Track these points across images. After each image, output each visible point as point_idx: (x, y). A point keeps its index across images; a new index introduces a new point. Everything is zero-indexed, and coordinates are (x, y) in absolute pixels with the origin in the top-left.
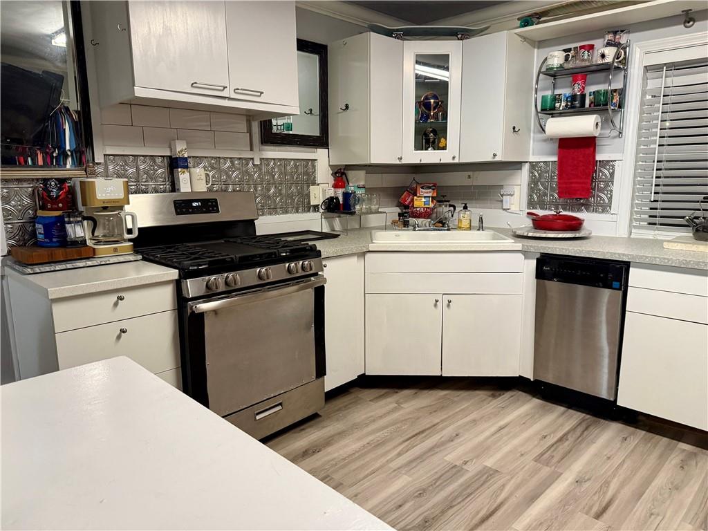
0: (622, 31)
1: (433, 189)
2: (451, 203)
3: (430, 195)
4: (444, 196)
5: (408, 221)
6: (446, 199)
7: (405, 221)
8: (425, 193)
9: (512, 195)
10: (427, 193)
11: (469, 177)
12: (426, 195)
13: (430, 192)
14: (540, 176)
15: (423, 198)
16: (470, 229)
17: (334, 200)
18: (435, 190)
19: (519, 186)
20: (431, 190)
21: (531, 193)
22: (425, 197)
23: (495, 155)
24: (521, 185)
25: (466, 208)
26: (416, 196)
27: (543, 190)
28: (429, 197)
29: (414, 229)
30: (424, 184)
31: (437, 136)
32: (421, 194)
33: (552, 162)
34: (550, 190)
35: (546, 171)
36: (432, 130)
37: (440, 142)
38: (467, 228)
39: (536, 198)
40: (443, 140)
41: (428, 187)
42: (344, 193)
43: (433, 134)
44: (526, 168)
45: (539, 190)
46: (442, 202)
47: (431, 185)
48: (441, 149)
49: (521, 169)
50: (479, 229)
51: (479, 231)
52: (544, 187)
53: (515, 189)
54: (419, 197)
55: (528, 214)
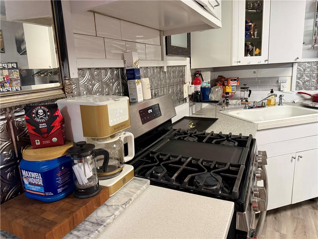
1: (237, 81)
2: (249, 89)
3: (236, 84)
4: (245, 85)
6: (246, 86)
7: (227, 102)
9: (285, 82)
10: (234, 83)
11: (255, 72)
12: (233, 85)
13: (236, 83)
14: (305, 70)
15: (231, 87)
16: (275, 105)
17: (199, 93)
18: (238, 81)
19: (291, 77)
20: (236, 81)
21: (298, 81)
22: (232, 86)
23: (298, 58)
24: (292, 77)
25: (272, 92)
26: (227, 86)
27: (306, 78)
28: (234, 86)
29: (245, 108)
30: (232, 78)
31: (254, 47)
32: (231, 84)
33: (313, 62)
34: (312, 78)
35: (309, 67)
36: (250, 44)
37: (256, 51)
38: (273, 104)
39: (301, 83)
40: (257, 49)
41: (235, 80)
42: (201, 88)
43: (251, 46)
44: (296, 66)
45: (304, 79)
46: (244, 88)
47: (236, 78)
48: (256, 55)
49: (292, 67)
50: (279, 105)
51: (279, 106)
52: (307, 77)
53: (287, 79)
54: (229, 86)
55: (299, 93)
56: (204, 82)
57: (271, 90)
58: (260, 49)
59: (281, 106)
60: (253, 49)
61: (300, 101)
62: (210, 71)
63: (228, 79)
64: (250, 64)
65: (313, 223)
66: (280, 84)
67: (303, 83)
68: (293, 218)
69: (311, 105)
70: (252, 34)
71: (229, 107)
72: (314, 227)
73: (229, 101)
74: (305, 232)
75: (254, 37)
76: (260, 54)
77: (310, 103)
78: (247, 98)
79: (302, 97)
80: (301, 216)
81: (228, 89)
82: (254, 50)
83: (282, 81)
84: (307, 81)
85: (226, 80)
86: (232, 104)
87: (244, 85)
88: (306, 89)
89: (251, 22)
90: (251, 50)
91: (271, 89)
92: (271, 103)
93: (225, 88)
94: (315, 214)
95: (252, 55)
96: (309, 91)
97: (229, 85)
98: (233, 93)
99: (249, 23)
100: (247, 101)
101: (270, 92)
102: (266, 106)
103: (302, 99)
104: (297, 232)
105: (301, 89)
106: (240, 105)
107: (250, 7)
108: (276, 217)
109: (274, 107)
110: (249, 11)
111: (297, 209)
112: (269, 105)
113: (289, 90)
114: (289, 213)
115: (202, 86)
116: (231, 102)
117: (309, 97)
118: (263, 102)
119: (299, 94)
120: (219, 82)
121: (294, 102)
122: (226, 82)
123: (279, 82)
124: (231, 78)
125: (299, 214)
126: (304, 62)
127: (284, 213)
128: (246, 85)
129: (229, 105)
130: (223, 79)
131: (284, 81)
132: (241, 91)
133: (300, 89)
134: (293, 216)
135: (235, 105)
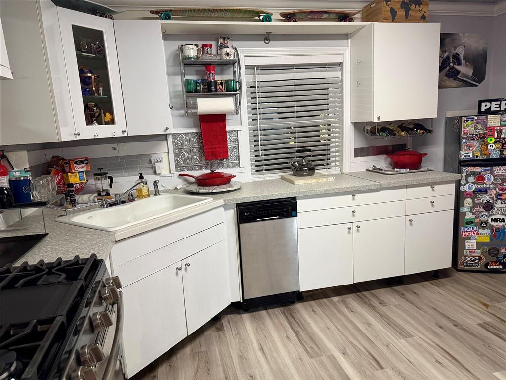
0: (228, 38)
1: (86, 163)
2: (108, 175)
3: (84, 169)
4: (100, 169)
5: (75, 200)
6: (102, 171)
7: (71, 201)
8: (80, 168)
9: (161, 162)
10: (82, 168)
11: (114, 149)
12: (80, 170)
13: (84, 167)
14: (182, 144)
15: (77, 174)
16: (149, 196)
17: (6, 192)
18: (89, 164)
19: (166, 154)
20: (84, 165)
21: (178, 158)
22: (78, 172)
23: (167, 129)
24: (168, 153)
25: (141, 177)
26: (69, 172)
27: (187, 155)
28: (83, 172)
29: (102, 207)
30: (77, 159)
31: (102, 111)
32: (76, 169)
33: (191, 133)
34: (192, 154)
35: (187, 140)
36: (95, 105)
37: (105, 116)
38: (147, 195)
39: (182, 162)
40: (108, 114)
41: (82, 162)
42: (10, 180)
43: (97, 109)
44: (170, 139)
45: (184, 155)
46: (99, 175)
47: (84, 160)
48: (107, 123)
49: (166, 140)
50: (155, 195)
51: (156, 197)
52: (187, 153)
53: (163, 156)
54: (73, 173)
55: (181, 175)
56: (15, 169)
57: (140, 175)
58: (112, 113)
59: (158, 197)
60: (100, 114)
61: (184, 187)
62: (26, 150)
63: (69, 161)
64: (98, 137)
65: (218, 352)
66: (154, 164)
67: (184, 161)
68: (194, 354)
69: (195, 191)
70: (95, 91)
71: (78, 207)
72: (219, 356)
73: (76, 198)
74: (208, 370)
75: (99, 94)
76: (112, 122)
77: (194, 188)
78: (107, 190)
79: (186, 180)
80: (203, 349)
81: (74, 179)
82: (103, 115)
83: (156, 161)
84: (189, 158)
85: (67, 163)
86: (82, 202)
87: (98, 169)
88: (188, 170)
89: (91, 72)
90: (97, 115)
91: (141, 172)
92: (144, 194)
93: (67, 175)
94: (220, 336)
95: (100, 123)
96: (193, 171)
97: (73, 171)
98: (82, 183)
99: (87, 73)
100: (108, 194)
101: (138, 177)
102: (136, 199)
103: (186, 182)
104: (198, 374)
105: (183, 170)
106: (96, 203)
107: (85, 49)
108: (171, 364)
109: (149, 199)
110: (83, 54)
111: (198, 340)
112: (140, 196)
113: (168, 172)
114: (188, 350)
115: (12, 176)
116: (80, 199)
117: (193, 180)
118: (130, 194)
119: (180, 177)
120: (55, 167)
121: (176, 188)
122: (66, 167)
123: (152, 161)
124: (74, 160)
125: (200, 346)
126: (180, 134)
127: (182, 353)
128: (102, 169)
129: (78, 204)
130: (61, 162)
131: (159, 160)
132: (96, 179)
133: (181, 170)
134: (193, 352)
135: (87, 203)
